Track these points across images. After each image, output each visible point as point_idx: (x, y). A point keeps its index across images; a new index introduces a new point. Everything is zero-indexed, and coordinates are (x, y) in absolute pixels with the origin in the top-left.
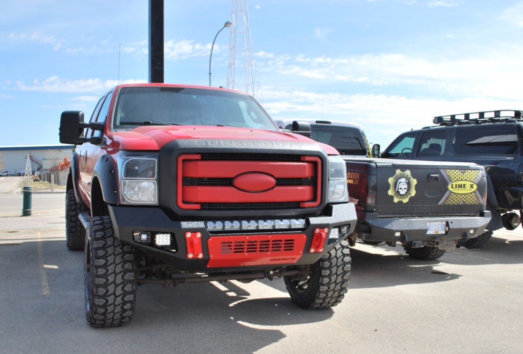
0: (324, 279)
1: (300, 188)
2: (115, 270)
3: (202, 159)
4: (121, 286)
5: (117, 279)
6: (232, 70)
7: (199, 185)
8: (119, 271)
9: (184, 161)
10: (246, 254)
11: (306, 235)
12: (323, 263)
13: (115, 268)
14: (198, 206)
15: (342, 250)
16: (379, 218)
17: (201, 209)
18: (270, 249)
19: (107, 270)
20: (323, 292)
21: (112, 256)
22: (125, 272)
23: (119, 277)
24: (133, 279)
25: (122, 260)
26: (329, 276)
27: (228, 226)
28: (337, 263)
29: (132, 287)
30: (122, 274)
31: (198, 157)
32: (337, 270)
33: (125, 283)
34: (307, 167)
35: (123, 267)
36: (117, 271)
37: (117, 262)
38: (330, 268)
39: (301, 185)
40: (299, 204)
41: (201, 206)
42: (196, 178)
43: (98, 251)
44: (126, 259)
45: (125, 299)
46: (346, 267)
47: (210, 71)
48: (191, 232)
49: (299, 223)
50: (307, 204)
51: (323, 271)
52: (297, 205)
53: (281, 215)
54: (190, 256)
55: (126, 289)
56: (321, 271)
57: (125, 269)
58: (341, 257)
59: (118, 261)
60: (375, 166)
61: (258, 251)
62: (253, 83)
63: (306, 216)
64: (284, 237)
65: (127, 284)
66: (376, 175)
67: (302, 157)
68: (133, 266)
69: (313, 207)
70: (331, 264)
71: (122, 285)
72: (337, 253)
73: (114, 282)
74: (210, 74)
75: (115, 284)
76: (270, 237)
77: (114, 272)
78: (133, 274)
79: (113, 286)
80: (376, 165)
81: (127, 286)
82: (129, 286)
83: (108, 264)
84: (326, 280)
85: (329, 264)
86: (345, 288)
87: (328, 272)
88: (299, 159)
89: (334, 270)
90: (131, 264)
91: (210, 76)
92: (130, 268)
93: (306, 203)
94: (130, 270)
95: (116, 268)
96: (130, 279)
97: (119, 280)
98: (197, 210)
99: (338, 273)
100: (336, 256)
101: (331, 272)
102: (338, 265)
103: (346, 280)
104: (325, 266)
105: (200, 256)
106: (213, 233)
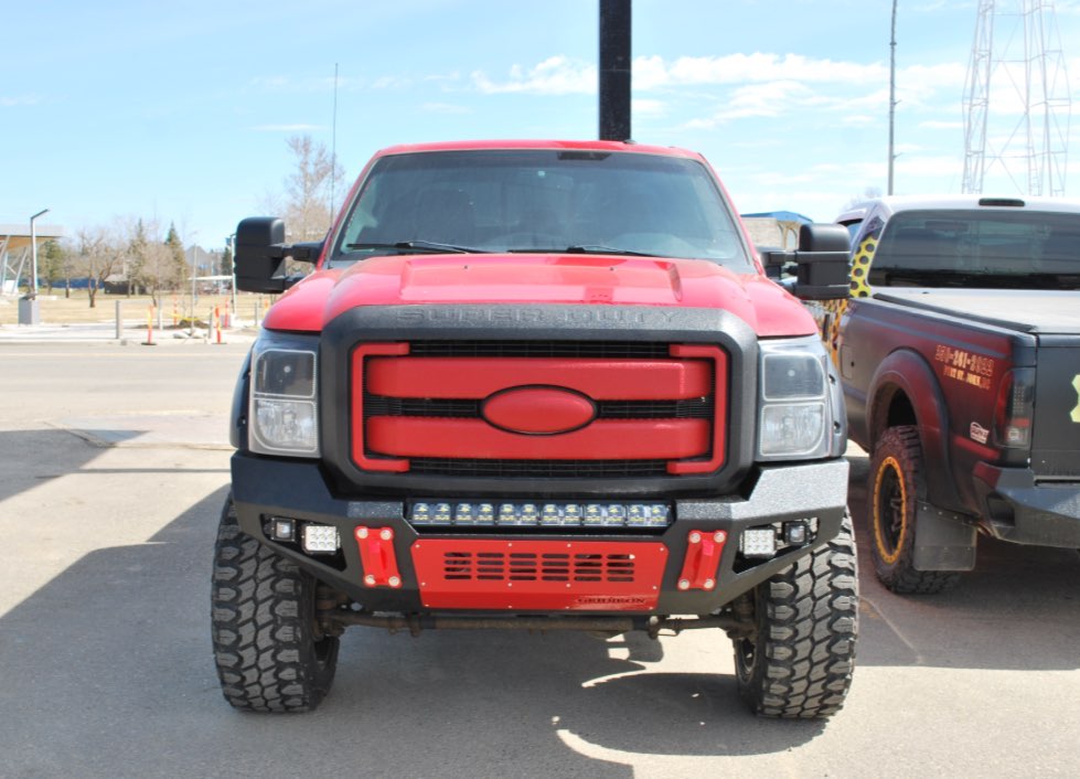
0: (777, 649)
1: (662, 425)
2: (255, 593)
3: (411, 355)
4: (268, 630)
5: (259, 612)
6: (988, 21)
7: (407, 414)
8: (265, 596)
9: (367, 359)
10: (510, 585)
11: (667, 546)
12: (774, 610)
13: (256, 589)
14: (400, 465)
15: (830, 579)
16: (1038, 482)
17: (411, 471)
18: (572, 575)
19: (239, 593)
20: (781, 682)
21: (253, 562)
22: (277, 598)
23: (265, 608)
24: (294, 614)
25: (272, 572)
26: (791, 643)
27: (465, 514)
28: (813, 611)
29: (295, 634)
30: (270, 602)
31: (402, 349)
32: (813, 628)
33: (279, 622)
34: (683, 373)
35: (272, 587)
36: (261, 595)
37: (261, 575)
38: (793, 621)
39: (670, 416)
40: (665, 466)
41: (411, 464)
42: (398, 398)
43: (225, 549)
44: (283, 569)
45: (279, 658)
46: (838, 622)
47: (893, 38)
48: (369, 527)
49: (651, 515)
50: (681, 467)
51: (773, 629)
52: (658, 466)
53: (610, 491)
54: (370, 581)
55: (280, 635)
56: (769, 630)
57: (279, 593)
58: (826, 595)
59: (263, 573)
60: (1035, 344)
61: (539, 579)
62: (1044, 55)
63: (669, 499)
64: (606, 548)
65: (281, 626)
66: (1036, 366)
67: (672, 348)
68: (296, 585)
69: (703, 474)
70: (797, 612)
71: (271, 627)
72: (817, 586)
73: (253, 620)
74: (893, 44)
75: (255, 623)
76: (569, 545)
77: (254, 598)
78: (295, 604)
79: (250, 627)
80: (1038, 340)
81: (281, 631)
82: (288, 631)
83: (241, 579)
84: (783, 653)
85: (791, 611)
86: (843, 676)
87: (787, 633)
88: (665, 354)
89: (804, 628)
90: (292, 581)
91: (893, 48)
92: (290, 589)
93: (679, 465)
94: (290, 594)
95: (259, 590)
96: (289, 615)
97: (264, 616)
98: (398, 473)
99: (817, 637)
100: (812, 593)
101: (796, 632)
102: (817, 617)
103: (840, 655)
104: (780, 616)
105: (394, 582)
106: (425, 530)
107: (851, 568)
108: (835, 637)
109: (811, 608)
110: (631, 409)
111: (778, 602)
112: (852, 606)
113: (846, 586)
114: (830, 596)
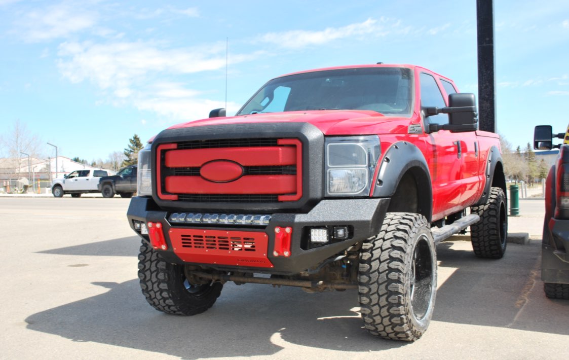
3: (178, 149)
5: (151, 266)
7: (177, 175)
8: (154, 259)
10: (207, 251)
11: (267, 234)
12: (360, 277)
14: (173, 197)
15: (388, 263)
17: (179, 200)
18: (230, 247)
20: (369, 316)
22: (158, 260)
26: (368, 295)
30: (155, 262)
31: (174, 146)
32: (378, 288)
34: (282, 152)
35: (157, 256)
38: (368, 284)
39: (279, 173)
40: (277, 198)
41: (179, 197)
42: (174, 168)
45: (160, 287)
46: (391, 286)
48: (153, 222)
49: (263, 220)
51: (360, 287)
52: (273, 198)
53: (250, 209)
56: (358, 288)
58: (385, 271)
61: (217, 248)
67: (278, 141)
69: (292, 201)
70: (370, 279)
71: (156, 273)
72: (381, 266)
75: (150, 271)
76: (228, 233)
83: (147, 252)
84: (365, 300)
85: (368, 278)
87: (366, 290)
88: (275, 143)
89: (374, 288)
93: (281, 197)
97: (153, 268)
98: (173, 201)
99: (381, 293)
100: (378, 269)
101: (370, 290)
102: (380, 282)
103: (394, 304)
104: (362, 281)
105: (164, 247)
106: (174, 225)
107: (401, 258)
108: (390, 293)
109: (377, 277)
110: (261, 170)
111: (362, 273)
112: (399, 278)
113: (396, 267)
114: (387, 272)
